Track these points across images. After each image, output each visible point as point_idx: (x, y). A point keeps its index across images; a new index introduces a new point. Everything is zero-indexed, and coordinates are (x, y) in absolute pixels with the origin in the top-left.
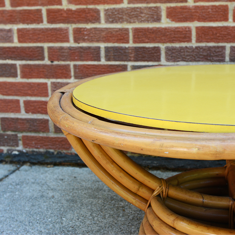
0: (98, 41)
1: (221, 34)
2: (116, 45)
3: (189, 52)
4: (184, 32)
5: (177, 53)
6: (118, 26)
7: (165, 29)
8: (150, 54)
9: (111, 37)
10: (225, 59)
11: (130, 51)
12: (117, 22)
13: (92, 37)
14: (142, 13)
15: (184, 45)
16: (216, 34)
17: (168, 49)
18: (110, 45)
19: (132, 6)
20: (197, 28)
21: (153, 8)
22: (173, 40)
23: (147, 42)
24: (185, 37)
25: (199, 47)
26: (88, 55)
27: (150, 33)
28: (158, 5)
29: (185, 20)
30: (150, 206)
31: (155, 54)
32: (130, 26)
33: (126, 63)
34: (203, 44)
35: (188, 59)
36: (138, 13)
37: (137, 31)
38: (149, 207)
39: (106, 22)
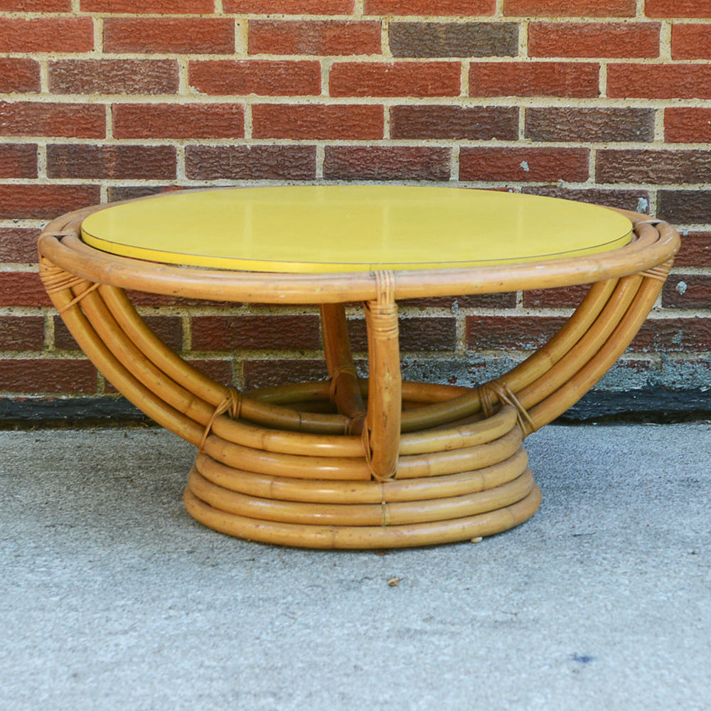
0: (32, 132)
1: (306, 121)
2: (75, 141)
3: (238, 158)
4: (226, 116)
5: (211, 161)
6: (81, 99)
7: (187, 108)
8: (151, 161)
9: (62, 123)
10: (315, 174)
11: (107, 155)
12: (77, 91)
13: (17, 122)
14: (135, 72)
15: (226, 143)
16: (296, 121)
17: (191, 151)
18: (61, 141)
19: (112, 56)
20: (255, 107)
21: (160, 64)
22: (204, 133)
23: (147, 137)
24: (229, 127)
25: (259, 148)
26: (6, 163)
27: (154, 115)
28: (171, 56)
29: (230, 90)
30: (211, 433)
31: (164, 163)
32: (108, 101)
33: (96, 182)
34: (268, 142)
35: (237, 173)
36: (127, 72)
37: (123, 112)
38: (208, 435)
39: (51, 91)
